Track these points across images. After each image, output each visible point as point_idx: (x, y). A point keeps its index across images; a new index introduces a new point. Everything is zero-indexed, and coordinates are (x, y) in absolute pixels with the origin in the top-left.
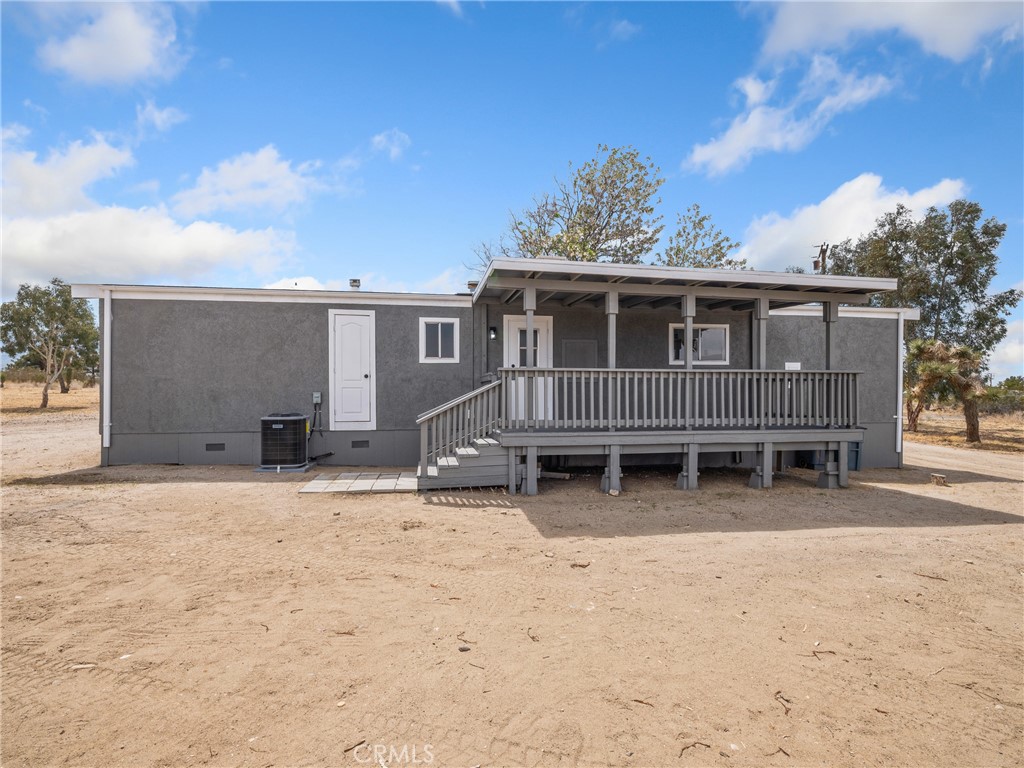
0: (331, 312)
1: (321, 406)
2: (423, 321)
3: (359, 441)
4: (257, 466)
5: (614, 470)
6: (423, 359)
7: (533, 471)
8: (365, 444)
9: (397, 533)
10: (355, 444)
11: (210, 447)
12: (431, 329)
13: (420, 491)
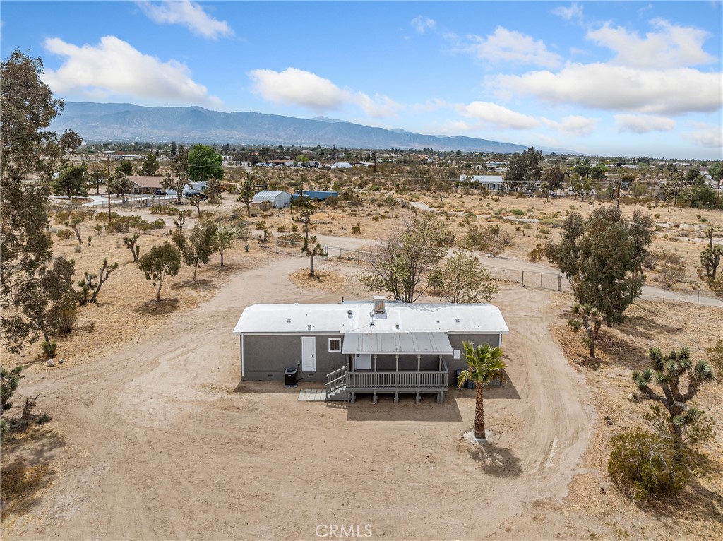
0: (303, 337)
1: (300, 366)
2: (330, 339)
3: (311, 374)
4: (279, 380)
5: (375, 397)
6: (330, 351)
7: (353, 397)
8: (313, 375)
9: (319, 418)
10: (310, 375)
11: (269, 376)
12: (332, 342)
13: (326, 401)
